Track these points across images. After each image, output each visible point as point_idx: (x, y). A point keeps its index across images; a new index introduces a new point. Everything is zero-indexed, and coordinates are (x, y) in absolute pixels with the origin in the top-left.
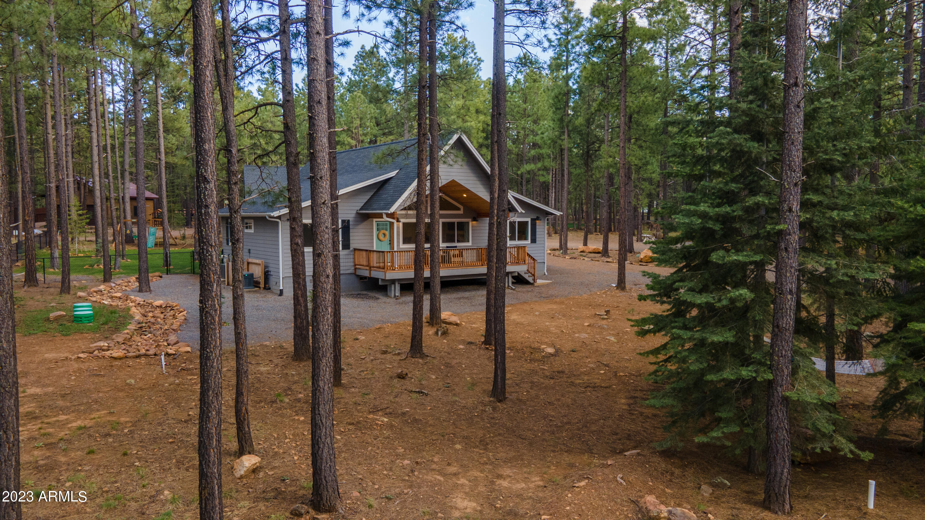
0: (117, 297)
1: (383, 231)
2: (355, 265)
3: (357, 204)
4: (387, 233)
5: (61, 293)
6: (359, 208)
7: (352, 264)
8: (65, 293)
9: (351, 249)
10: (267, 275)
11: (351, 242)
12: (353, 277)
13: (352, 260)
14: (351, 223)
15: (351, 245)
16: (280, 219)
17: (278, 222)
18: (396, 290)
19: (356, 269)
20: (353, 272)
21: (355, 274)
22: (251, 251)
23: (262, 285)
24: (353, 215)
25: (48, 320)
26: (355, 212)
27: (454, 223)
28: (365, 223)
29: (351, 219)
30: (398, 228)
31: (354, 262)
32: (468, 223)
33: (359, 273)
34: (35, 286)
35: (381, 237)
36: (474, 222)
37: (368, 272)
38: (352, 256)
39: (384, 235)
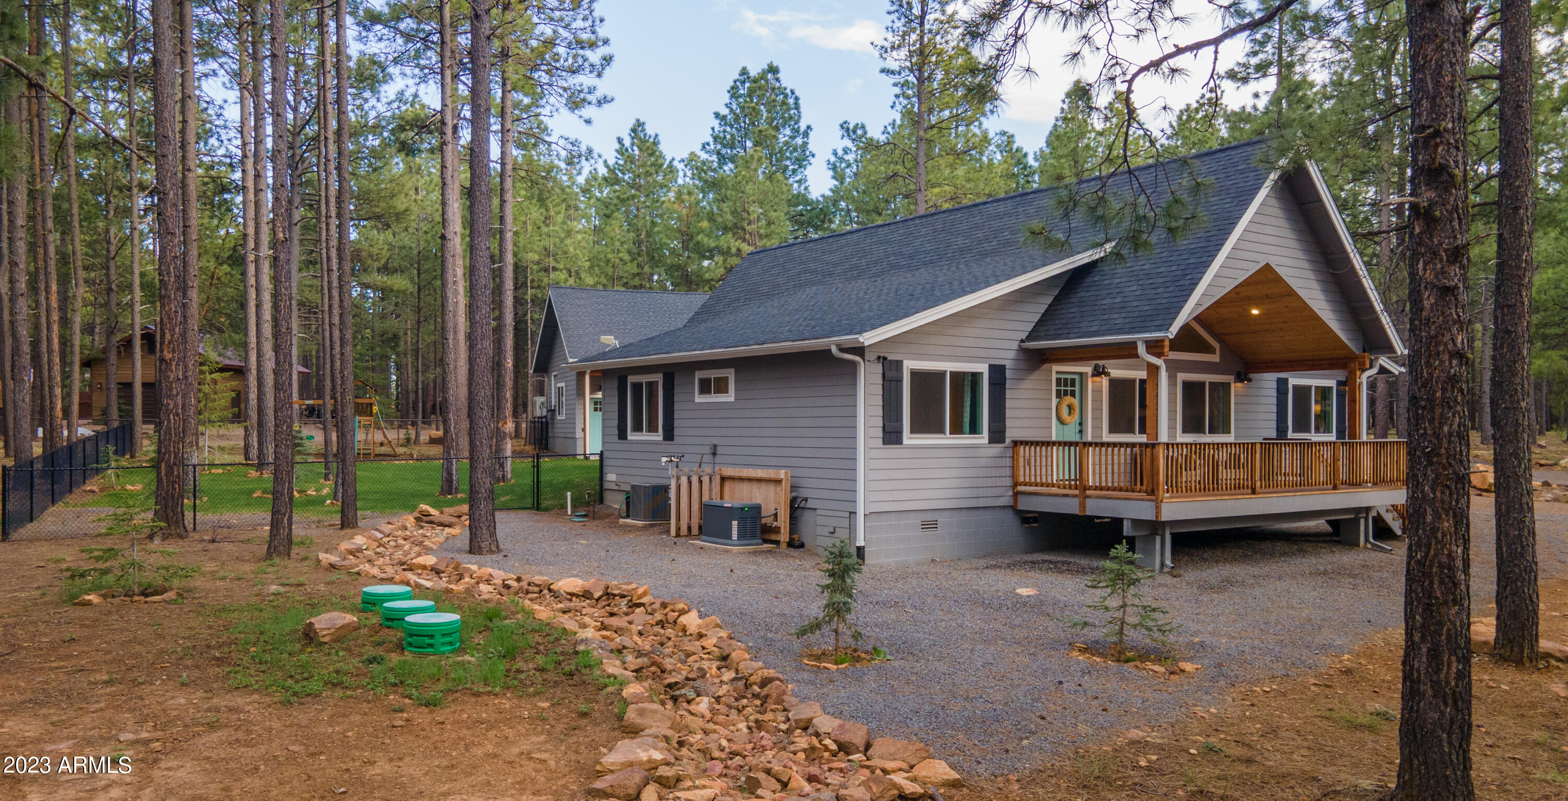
0: (424, 567)
1: (1068, 399)
2: (1016, 484)
3: (1018, 326)
4: (1076, 402)
5: (269, 555)
6: (1024, 336)
7: (1009, 482)
8: (279, 554)
9: (1008, 441)
10: (796, 508)
11: (1008, 423)
12: (1010, 514)
13: (1008, 472)
14: (1008, 374)
15: (1008, 434)
16: (862, 356)
17: (854, 364)
18: (1162, 551)
19: (1016, 494)
20: (1006, 500)
21: (1013, 508)
22: (720, 450)
23: (784, 537)
24: (1012, 355)
25: (309, 636)
26: (1015, 345)
27: (1202, 384)
28: (1037, 375)
29: (1008, 364)
30: (1097, 392)
31: (1014, 476)
32: (1229, 384)
33: (1025, 504)
34: (181, 537)
35: (1065, 411)
36: (1239, 385)
37: (1076, 501)
38: (1008, 462)
39: (1070, 407)
